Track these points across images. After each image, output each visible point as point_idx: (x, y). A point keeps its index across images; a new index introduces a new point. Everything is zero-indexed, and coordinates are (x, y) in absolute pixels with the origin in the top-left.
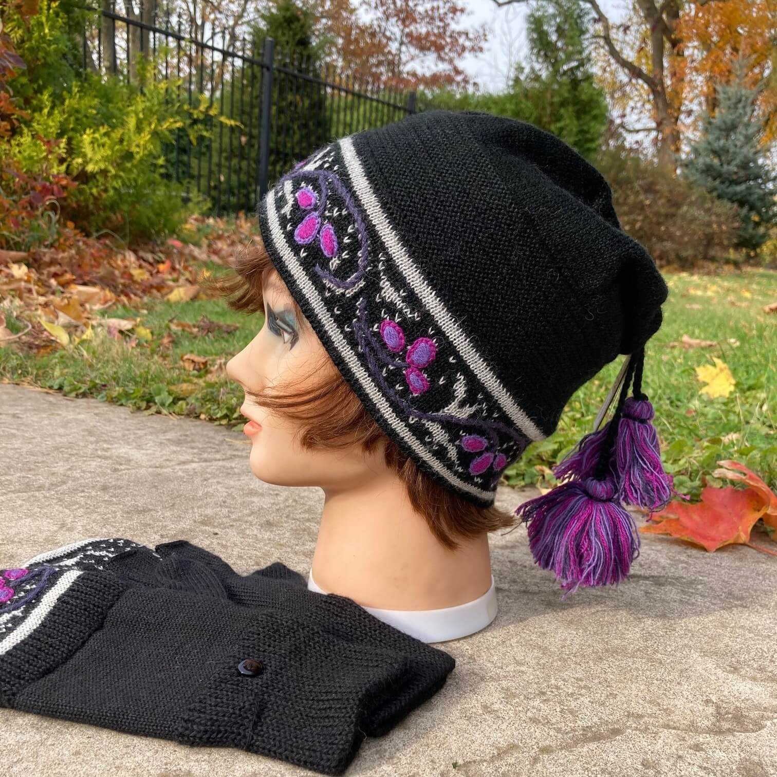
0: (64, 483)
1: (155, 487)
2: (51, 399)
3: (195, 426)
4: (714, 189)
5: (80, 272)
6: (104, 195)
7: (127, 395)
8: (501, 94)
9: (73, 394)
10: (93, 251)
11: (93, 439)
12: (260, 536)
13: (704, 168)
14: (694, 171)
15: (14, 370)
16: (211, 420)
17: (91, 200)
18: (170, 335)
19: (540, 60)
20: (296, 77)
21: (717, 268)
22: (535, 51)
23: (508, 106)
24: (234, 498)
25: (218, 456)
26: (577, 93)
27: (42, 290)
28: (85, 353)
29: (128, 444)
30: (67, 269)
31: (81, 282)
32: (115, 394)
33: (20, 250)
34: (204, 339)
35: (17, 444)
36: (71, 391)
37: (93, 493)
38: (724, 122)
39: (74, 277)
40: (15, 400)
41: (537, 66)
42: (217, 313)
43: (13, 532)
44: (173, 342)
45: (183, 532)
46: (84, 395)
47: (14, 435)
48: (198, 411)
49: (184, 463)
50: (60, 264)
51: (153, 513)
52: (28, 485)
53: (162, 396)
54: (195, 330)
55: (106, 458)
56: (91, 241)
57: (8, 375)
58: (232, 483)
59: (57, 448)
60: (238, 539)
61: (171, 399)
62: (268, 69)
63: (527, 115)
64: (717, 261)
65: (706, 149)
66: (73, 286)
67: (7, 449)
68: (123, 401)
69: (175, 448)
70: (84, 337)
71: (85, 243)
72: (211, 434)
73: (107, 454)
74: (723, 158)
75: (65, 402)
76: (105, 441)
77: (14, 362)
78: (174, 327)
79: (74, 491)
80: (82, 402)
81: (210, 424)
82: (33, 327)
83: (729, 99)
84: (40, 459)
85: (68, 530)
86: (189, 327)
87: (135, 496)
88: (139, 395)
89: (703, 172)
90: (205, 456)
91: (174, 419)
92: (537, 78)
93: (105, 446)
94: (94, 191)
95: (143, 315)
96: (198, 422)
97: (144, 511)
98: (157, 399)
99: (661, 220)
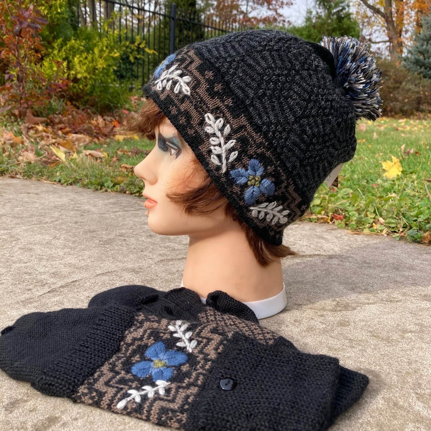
0: (57, 221)
1: (100, 222)
2: (55, 186)
3: (123, 197)
4: (421, 72)
5: (73, 127)
6: (86, 88)
7: (91, 183)
8: (300, 26)
9: (66, 184)
10: (80, 116)
11: (73, 203)
12: (145, 241)
13: (414, 61)
14: (409, 63)
15: (37, 173)
16: (131, 194)
17: (80, 91)
18: (117, 156)
19: (321, 7)
20: (188, 23)
21: (425, 115)
22: (318, 3)
23: (304, 32)
24: (136, 226)
25: (132, 209)
26: (341, 24)
27: (54, 137)
28: (72, 165)
29: (90, 205)
30: (67, 125)
31: (74, 132)
32: (85, 183)
33: (44, 117)
34: (133, 157)
35: (37, 205)
36: (65, 182)
37: (70, 225)
38: (425, 36)
39: (71, 130)
40: (37, 187)
41: (319, 11)
42: (143, 146)
43: (32, 240)
44: (118, 160)
45: (110, 240)
46: (71, 184)
47: (36, 202)
48: (125, 190)
49: (115, 212)
50: (63, 123)
51: (98, 232)
52: (40, 222)
53: (108, 183)
54: (130, 153)
55: (78, 210)
56: (80, 111)
57: (35, 176)
58: (136, 220)
59: (55, 207)
60: (135, 242)
61: (112, 184)
62: (173, 19)
63: (315, 37)
64: (425, 112)
65: (416, 51)
66: (70, 134)
67: (32, 207)
68: (89, 186)
69: (112, 206)
70: (73, 157)
71: (77, 112)
72: (131, 200)
73: (79, 209)
74: (426, 55)
75: (61, 187)
76: (79, 204)
77: (38, 170)
78: (119, 153)
79: (62, 223)
80: (70, 187)
81: (131, 196)
82: (48, 154)
83: (428, 23)
84: (47, 211)
85: (57, 239)
86: (127, 152)
87: (90, 225)
88: (97, 183)
89: (414, 63)
90: (126, 209)
91: (113, 194)
92: (319, 17)
93: (79, 205)
94: (81, 86)
95: (105, 147)
96: (125, 195)
97: (93, 231)
98: (106, 185)
99: (391, 90)
